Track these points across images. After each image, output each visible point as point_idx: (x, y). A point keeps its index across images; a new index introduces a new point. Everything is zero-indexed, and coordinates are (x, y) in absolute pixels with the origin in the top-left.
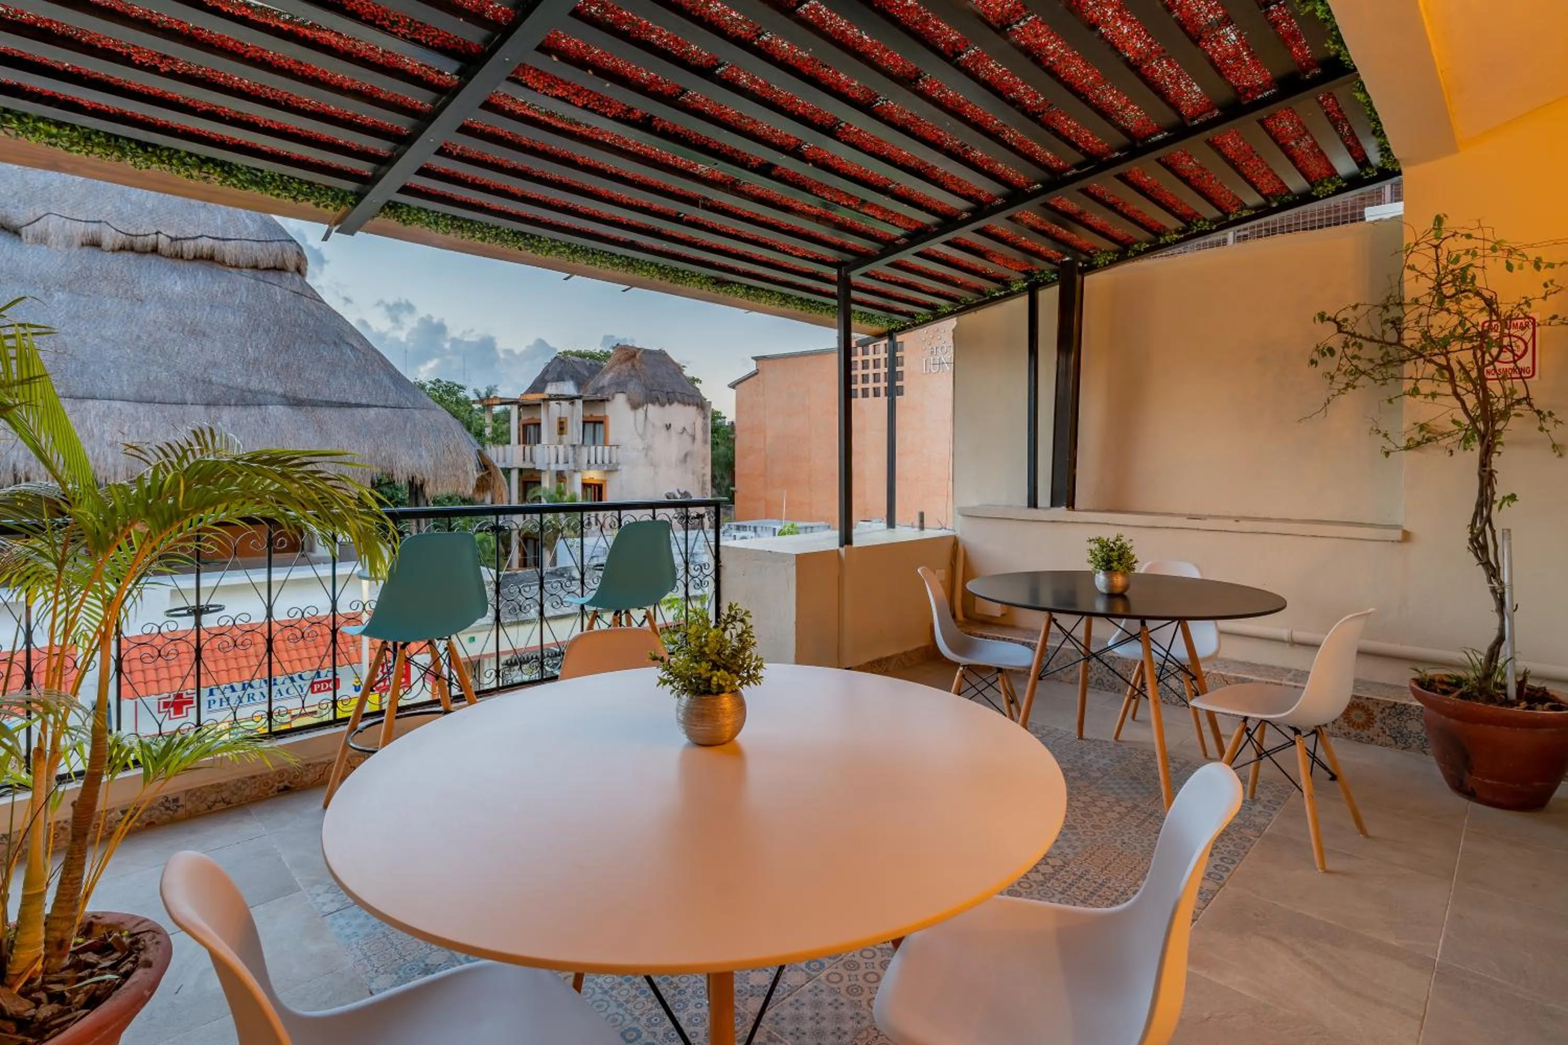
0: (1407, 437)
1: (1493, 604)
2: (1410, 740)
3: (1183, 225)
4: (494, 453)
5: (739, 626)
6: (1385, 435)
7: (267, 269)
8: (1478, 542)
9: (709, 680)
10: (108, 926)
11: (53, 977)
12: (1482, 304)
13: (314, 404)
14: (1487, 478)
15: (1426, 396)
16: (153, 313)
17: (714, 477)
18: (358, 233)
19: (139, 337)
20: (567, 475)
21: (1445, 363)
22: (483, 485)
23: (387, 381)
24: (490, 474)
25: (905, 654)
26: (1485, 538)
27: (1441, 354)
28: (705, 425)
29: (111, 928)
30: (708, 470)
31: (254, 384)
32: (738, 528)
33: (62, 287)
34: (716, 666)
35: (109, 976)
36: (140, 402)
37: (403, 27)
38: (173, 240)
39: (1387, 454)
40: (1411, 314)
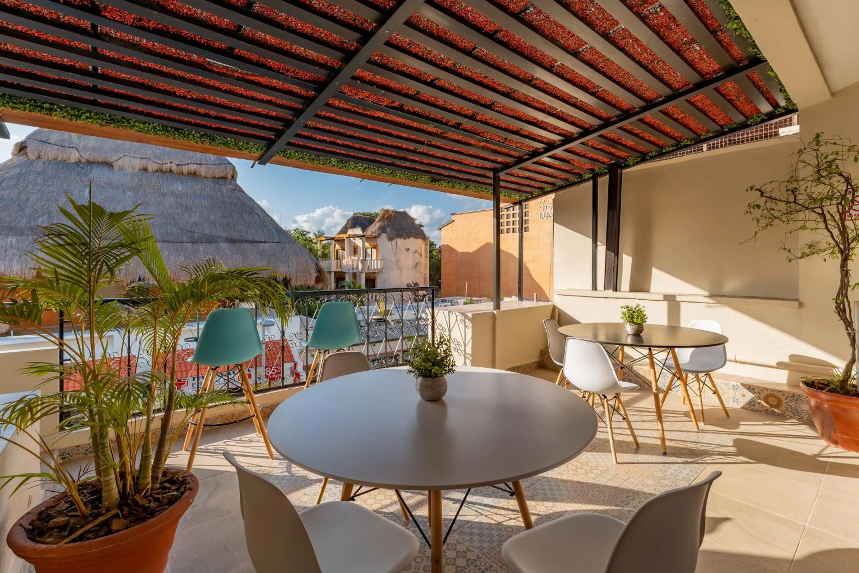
0: (801, 252)
1: (848, 341)
2: (803, 415)
3: (675, 142)
4: (323, 264)
5: (445, 347)
6: (789, 251)
7: (219, 178)
8: (840, 308)
9: (430, 371)
10: (172, 473)
11: (155, 492)
12: (843, 180)
13: (241, 241)
14: (845, 274)
15: (812, 229)
16: (170, 201)
17: (430, 275)
18: (268, 164)
19: (163, 212)
20: (357, 274)
21: (821, 212)
22: (318, 280)
23: (274, 230)
24: (321, 275)
25: (527, 365)
26: (844, 306)
27: (819, 207)
28: (426, 249)
29: (174, 474)
30: (428, 272)
31: (214, 233)
32: (443, 301)
33: (130, 189)
34: (434, 365)
35: (175, 493)
36: (164, 242)
37: (291, 72)
38: (178, 165)
39: (790, 261)
40: (802, 185)
